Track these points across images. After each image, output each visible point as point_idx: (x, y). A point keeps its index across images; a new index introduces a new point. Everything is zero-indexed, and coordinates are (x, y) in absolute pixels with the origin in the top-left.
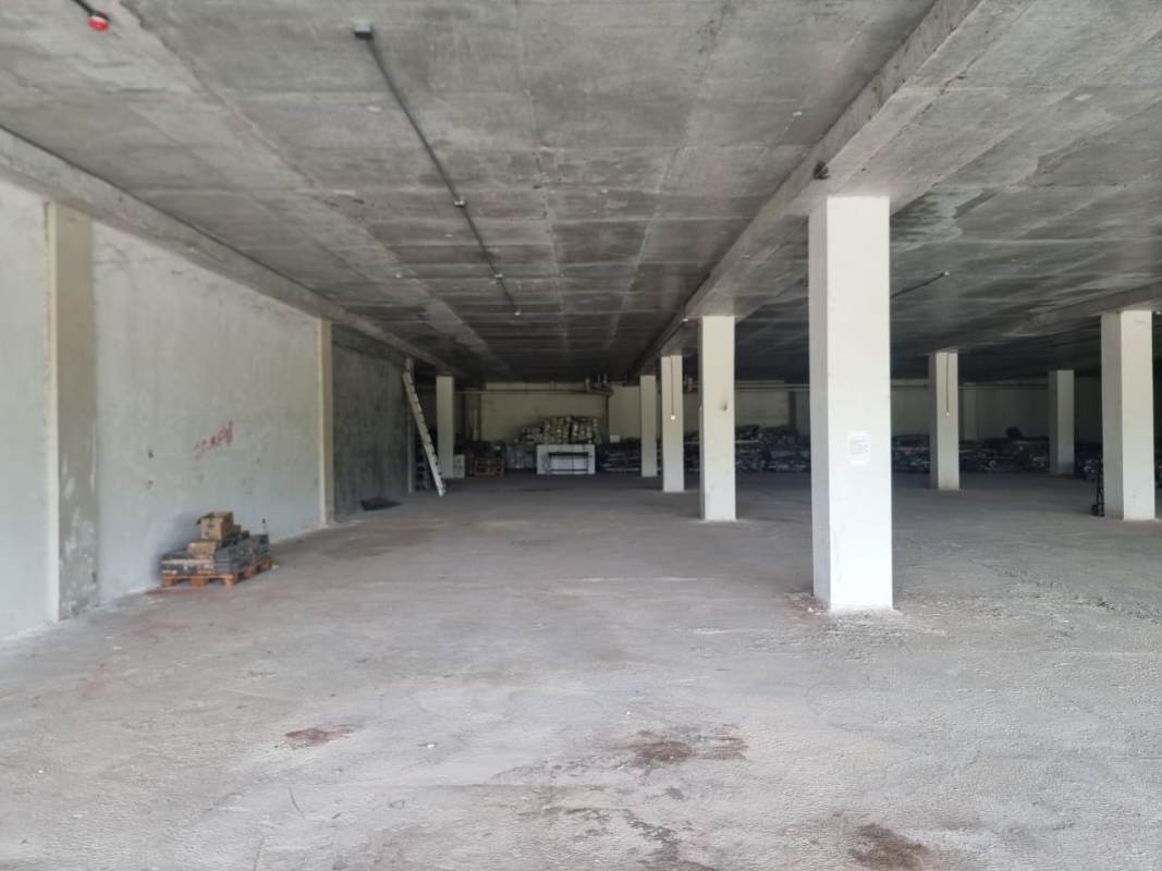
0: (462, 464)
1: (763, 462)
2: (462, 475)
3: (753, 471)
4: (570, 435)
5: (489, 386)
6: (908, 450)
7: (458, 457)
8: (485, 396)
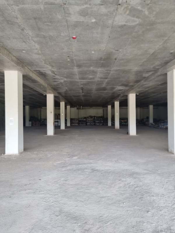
0: (31, 123)
1: (94, 123)
2: (30, 125)
3: (92, 125)
4: (57, 118)
5: (43, 108)
6: (123, 121)
7: (30, 122)
8: (42, 110)
